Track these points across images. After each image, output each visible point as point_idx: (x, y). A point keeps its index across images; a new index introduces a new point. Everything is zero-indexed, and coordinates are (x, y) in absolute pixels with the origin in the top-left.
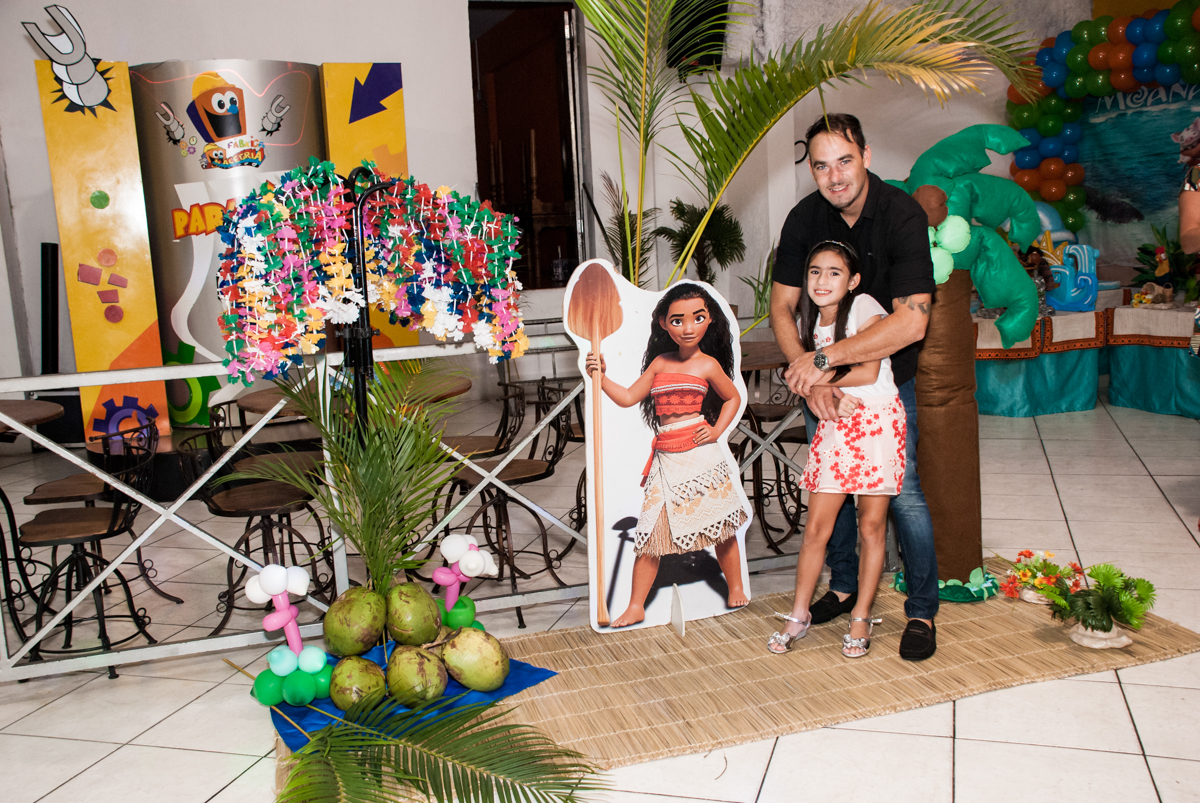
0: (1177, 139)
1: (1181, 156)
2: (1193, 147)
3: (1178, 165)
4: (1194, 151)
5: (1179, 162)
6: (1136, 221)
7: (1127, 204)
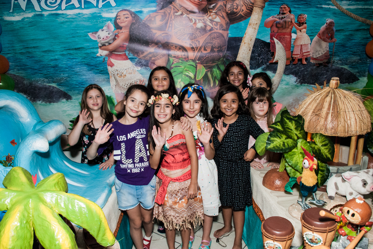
0: (94, 37)
1: (99, 50)
2: (110, 44)
3: (98, 57)
4: (111, 47)
5: (98, 55)
6: (64, 100)
7: (53, 87)
